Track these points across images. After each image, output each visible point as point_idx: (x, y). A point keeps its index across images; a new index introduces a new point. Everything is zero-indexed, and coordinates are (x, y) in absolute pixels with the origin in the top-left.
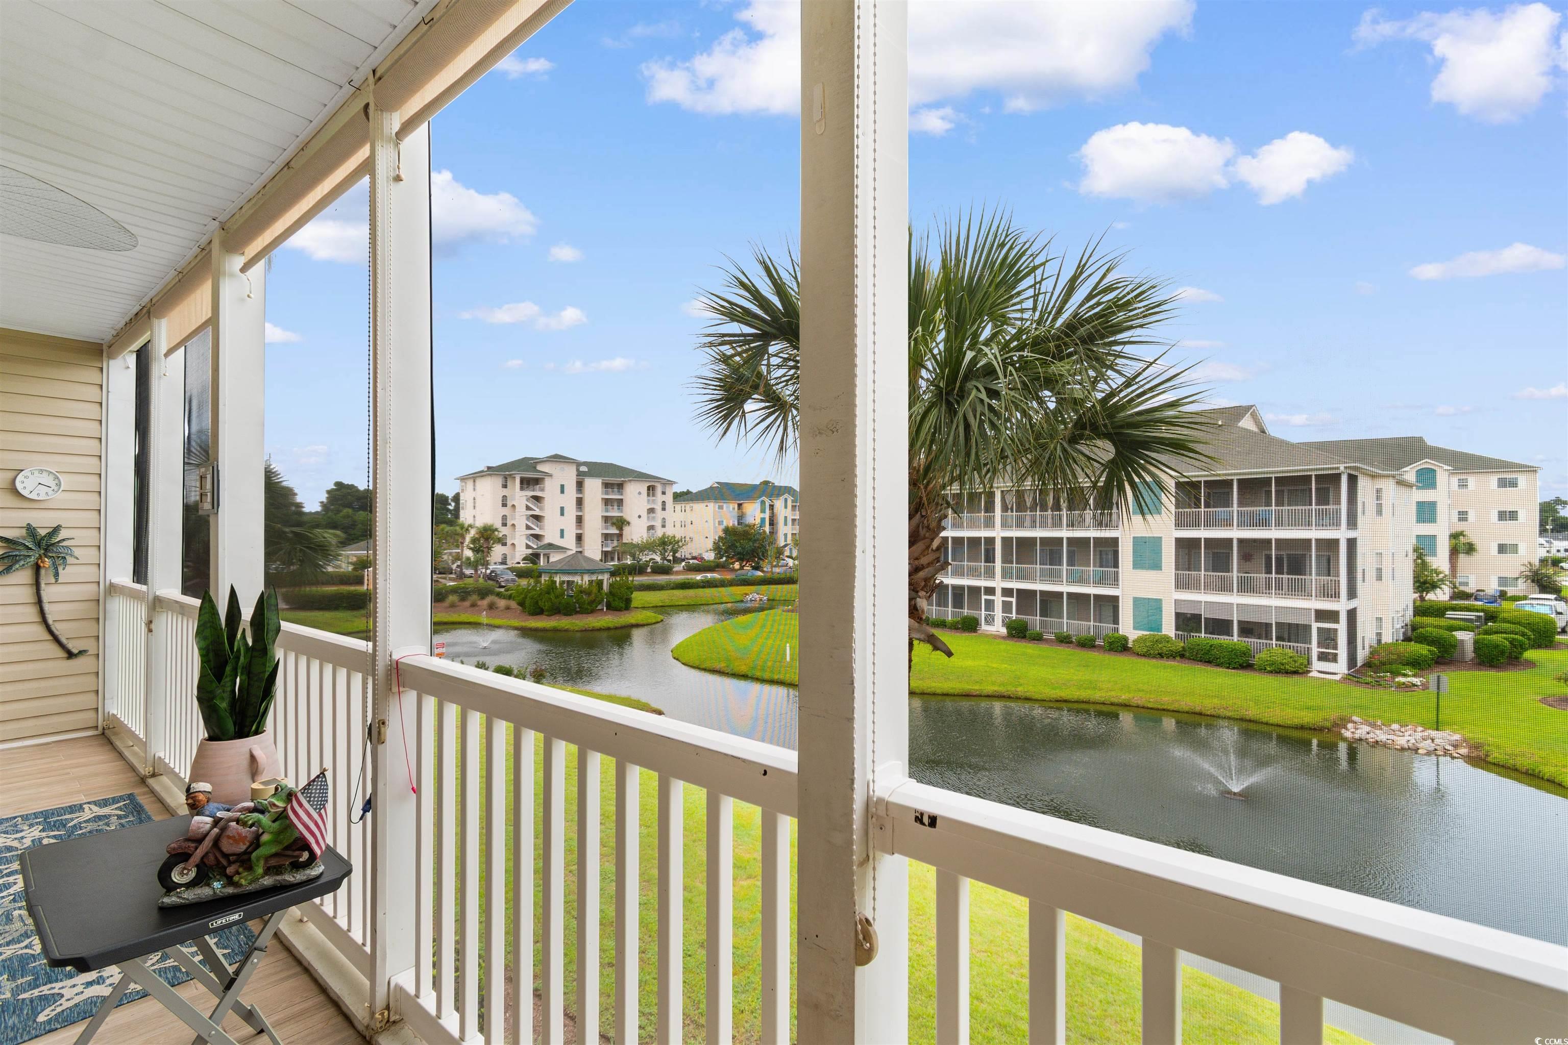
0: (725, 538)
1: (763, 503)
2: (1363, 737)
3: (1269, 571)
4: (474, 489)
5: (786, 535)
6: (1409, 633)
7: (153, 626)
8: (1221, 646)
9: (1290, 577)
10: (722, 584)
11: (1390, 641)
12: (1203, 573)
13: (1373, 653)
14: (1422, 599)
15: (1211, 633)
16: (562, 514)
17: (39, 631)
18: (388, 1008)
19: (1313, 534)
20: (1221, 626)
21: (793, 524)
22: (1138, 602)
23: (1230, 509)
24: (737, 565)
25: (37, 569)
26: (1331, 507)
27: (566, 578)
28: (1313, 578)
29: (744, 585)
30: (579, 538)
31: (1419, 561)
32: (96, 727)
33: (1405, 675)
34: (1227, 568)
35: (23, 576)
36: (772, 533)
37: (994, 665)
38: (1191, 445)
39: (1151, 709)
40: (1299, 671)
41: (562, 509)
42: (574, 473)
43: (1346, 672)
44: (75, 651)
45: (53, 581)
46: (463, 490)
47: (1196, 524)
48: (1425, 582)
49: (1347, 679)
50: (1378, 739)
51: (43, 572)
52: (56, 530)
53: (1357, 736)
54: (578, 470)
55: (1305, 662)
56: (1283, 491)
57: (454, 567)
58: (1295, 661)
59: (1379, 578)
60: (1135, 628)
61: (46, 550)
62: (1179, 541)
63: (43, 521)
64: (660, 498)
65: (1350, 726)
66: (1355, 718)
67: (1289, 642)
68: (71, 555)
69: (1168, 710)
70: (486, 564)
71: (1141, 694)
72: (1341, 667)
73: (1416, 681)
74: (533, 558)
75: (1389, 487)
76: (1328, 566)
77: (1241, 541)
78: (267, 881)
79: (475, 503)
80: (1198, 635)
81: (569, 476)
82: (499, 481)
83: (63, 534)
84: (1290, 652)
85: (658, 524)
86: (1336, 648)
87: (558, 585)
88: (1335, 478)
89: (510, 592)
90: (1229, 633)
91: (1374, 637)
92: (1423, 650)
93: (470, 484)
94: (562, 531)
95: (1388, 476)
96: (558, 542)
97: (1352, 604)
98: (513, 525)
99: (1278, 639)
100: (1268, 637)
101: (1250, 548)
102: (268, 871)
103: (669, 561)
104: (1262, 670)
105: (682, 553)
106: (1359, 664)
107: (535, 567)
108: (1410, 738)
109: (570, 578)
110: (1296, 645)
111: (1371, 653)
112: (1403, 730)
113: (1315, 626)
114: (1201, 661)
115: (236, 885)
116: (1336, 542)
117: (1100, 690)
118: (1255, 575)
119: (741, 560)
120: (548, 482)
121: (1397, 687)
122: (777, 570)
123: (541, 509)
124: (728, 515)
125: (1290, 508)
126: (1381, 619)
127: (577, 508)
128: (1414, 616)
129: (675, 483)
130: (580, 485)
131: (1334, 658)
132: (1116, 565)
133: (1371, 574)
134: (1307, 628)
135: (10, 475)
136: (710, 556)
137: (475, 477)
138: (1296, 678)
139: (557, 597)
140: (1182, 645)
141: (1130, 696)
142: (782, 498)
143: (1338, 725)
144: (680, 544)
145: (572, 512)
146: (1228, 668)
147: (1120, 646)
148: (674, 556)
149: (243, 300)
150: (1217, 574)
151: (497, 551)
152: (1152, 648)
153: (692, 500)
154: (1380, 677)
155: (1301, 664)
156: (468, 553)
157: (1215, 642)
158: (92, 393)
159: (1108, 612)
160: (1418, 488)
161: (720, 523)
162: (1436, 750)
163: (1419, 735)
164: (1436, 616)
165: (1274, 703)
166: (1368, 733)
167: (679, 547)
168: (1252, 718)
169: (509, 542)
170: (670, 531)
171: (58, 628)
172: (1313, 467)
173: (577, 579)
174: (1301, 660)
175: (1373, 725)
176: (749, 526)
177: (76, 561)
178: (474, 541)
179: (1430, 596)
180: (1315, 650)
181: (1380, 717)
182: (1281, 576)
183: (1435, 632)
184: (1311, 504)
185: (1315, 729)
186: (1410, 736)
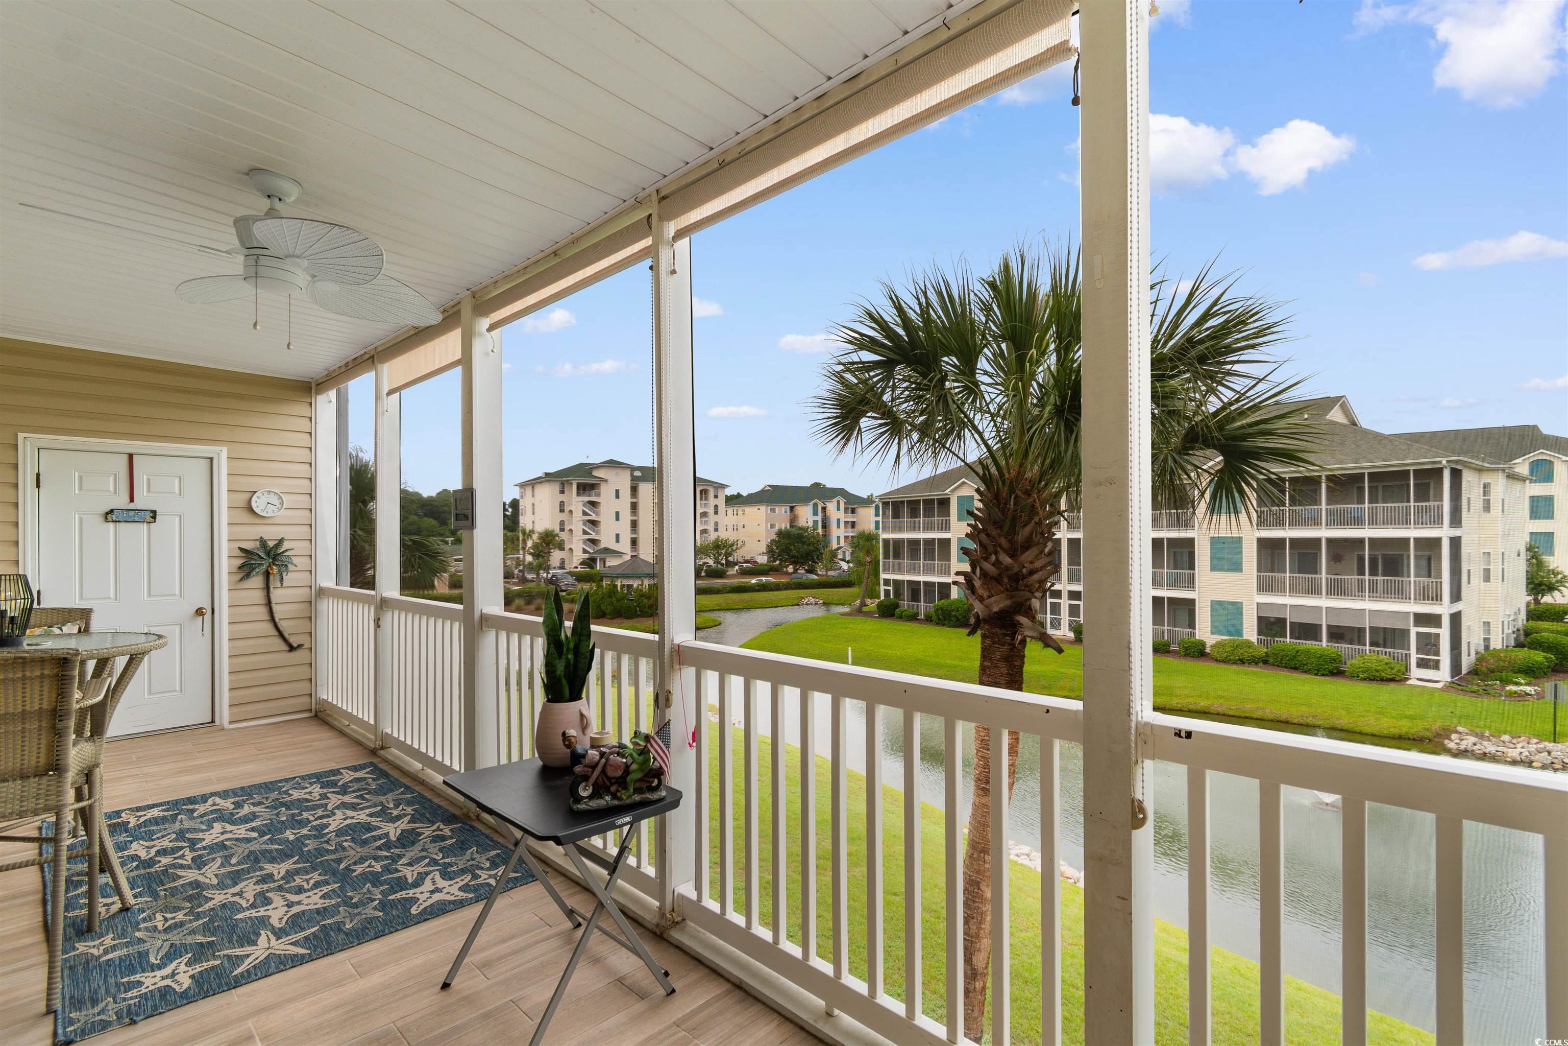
0: (779, 541)
1: (815, 505)
2: (1469, 748)
3: (1362, 573)
4: (533, 496)
5: (839, 537)
6: (1522, 638)
7: (381, 623)
8: (1308, 651)
9: (1386, 578)
10: (777, 587)
11: (1500, 647)
12: (1288, 574)
13: (1480, 660)
14: (1537, 601)
15: (1296, 638)
16: (617, 519)
17: (268, 628)
18: (673, 910)
19: (1412, 533)
20: (1308, 631)
21: (846, 527)
22: (1216, 605)
23: (1319, 507)
24: (790, 569)
25: (267, 574)
26: (1431, 503)
27: (626, 582)
28: (1412, 579)
29: (800, 589)
30: (634, 542)
31: (1534, 561)
32: (311, 710)
33: (1517, 684)
34: (1315, 570)
35: (257, 581)
36: (824, 535)
37: (1062, 670)
38: (1300, 455)
39: (1233, 716)
40: (1398, 678)
41: (617, 514)
42: (629, 478)
43: (1449, 680)
44: (295, 645)
45: (279, 585)
46: (522, 497)
47: (1280, 523)
48: (1540, 584)
49: (1450, 687)
50: (1487, 751)
51: (271, 577)
52: (281, 542)
53: (1462, 747)
54: (632, 475)
55: (1403, 669)
56: (1377, 487)
57: (516, 572)
58: (1392, 669)
59: (1487, 578)
60: (1212, 633)
61: (274, 559)
62: (1260, 541)
63: (271, 534)
64: (712, 501)
65: (1454, 736)
66: (1459, 728)
67: (1384, 647)
68: (292, 564)
69: (1252, 718)
70: (547, 569)
71: (1221, 701)
72: (1444, 674)
73: (1528, 689)
74: (590, 562)
75: (1498, 483)
76: (1429, 565)
77: (1330, 541)
78: (637, 798)
79: (533, 509)
80: (1282, 639)
81: (623, 481)
82: (556, 487)
83: (286, 545)
84: (1386, 658)
85: (711, 528)
86: (1437, 653)
87: (619, 588)
88: (1437, 473)
89: (572, 596)
90: (1317, 638)
91: (1481, 642)
92: (1538, 657)
93: (529, 491)
94: (617, 536)
95: (1497, 470)
96: (613, 546)
97: (1456, 608)
98: (571, 530)
99: (1371, 644)
100: (1361, 642)
101: (1339, 548)
102: (638, 791)
103: (722, 565)
104: (1354, 677)
105: (737, 556)
106: (1464, 670)
107: (593, 571)
108: (1522, 750)
109: (630, 582)
110: (1392, 650)
111: (1477, 660)
112: (1514, 741)
113: (1414, 631)
114: (1286, 667)
115: (620, 799)
116: (1438, 541)
117: (1176, 696)
118: (1346, 577)
119: (794, 563)
120: (603, 488)
121: (1507, 696)
122: (831, 573)
123: (597, 514)
124: (781, 518)
125: (1385, 505)
126: (1489, 623)
127: (632, 513)
128: (1528, 621)
129: (727, 486)
130: (634, 490)
131: (1436, 665)
132: (1192, 567)
133: (1477, 576)
134: (1405, 633)
135: (247, 496)
136: (763, 560)
137: (533, 483)
138: (1393, 685)
139: (618, 601)
140: (1265, 650)
141: (1210, 703)
142: (835, 500)
143: (1440, 735)
144: (734, 548)
145: (627, 517)
146: (1316, 675)
147: (1198, 652)
148: (726, 560)
149: (487, 354)
150: (1304, 575)
151: (556, 557)
152: (1232, 654)
153: (743, 503)
154: (1487, 685)
155: (1399, 671)
156: (529, 558)
157: (1302, 647)
158: (304, 425)
159: (1183, 616)
160: (1532, 481)
161: (772, 526)
162: (1553, 763)
163: (1533, 747)
164: (1553, 620)
165: (1369, 711)
166: (1475, 744)
167: (733, 550)
168: (1344, 728)
169: (567, 547)
170: (723, 535)
171: (282, 625)
172: (1412, 461)
173: (636, 584)
174: (1397, 667)
175: (1481, 736)
176: (801, 528)
177: (296, 569)
178: (535, 546)
179: (1547, 599)
180: (1414, 656)
181: (1489, 728)
182: (1375, 578)
183: (1551, 637)
184: (1409, 501)
185: (1414, 739)
186: (1523, 747)
